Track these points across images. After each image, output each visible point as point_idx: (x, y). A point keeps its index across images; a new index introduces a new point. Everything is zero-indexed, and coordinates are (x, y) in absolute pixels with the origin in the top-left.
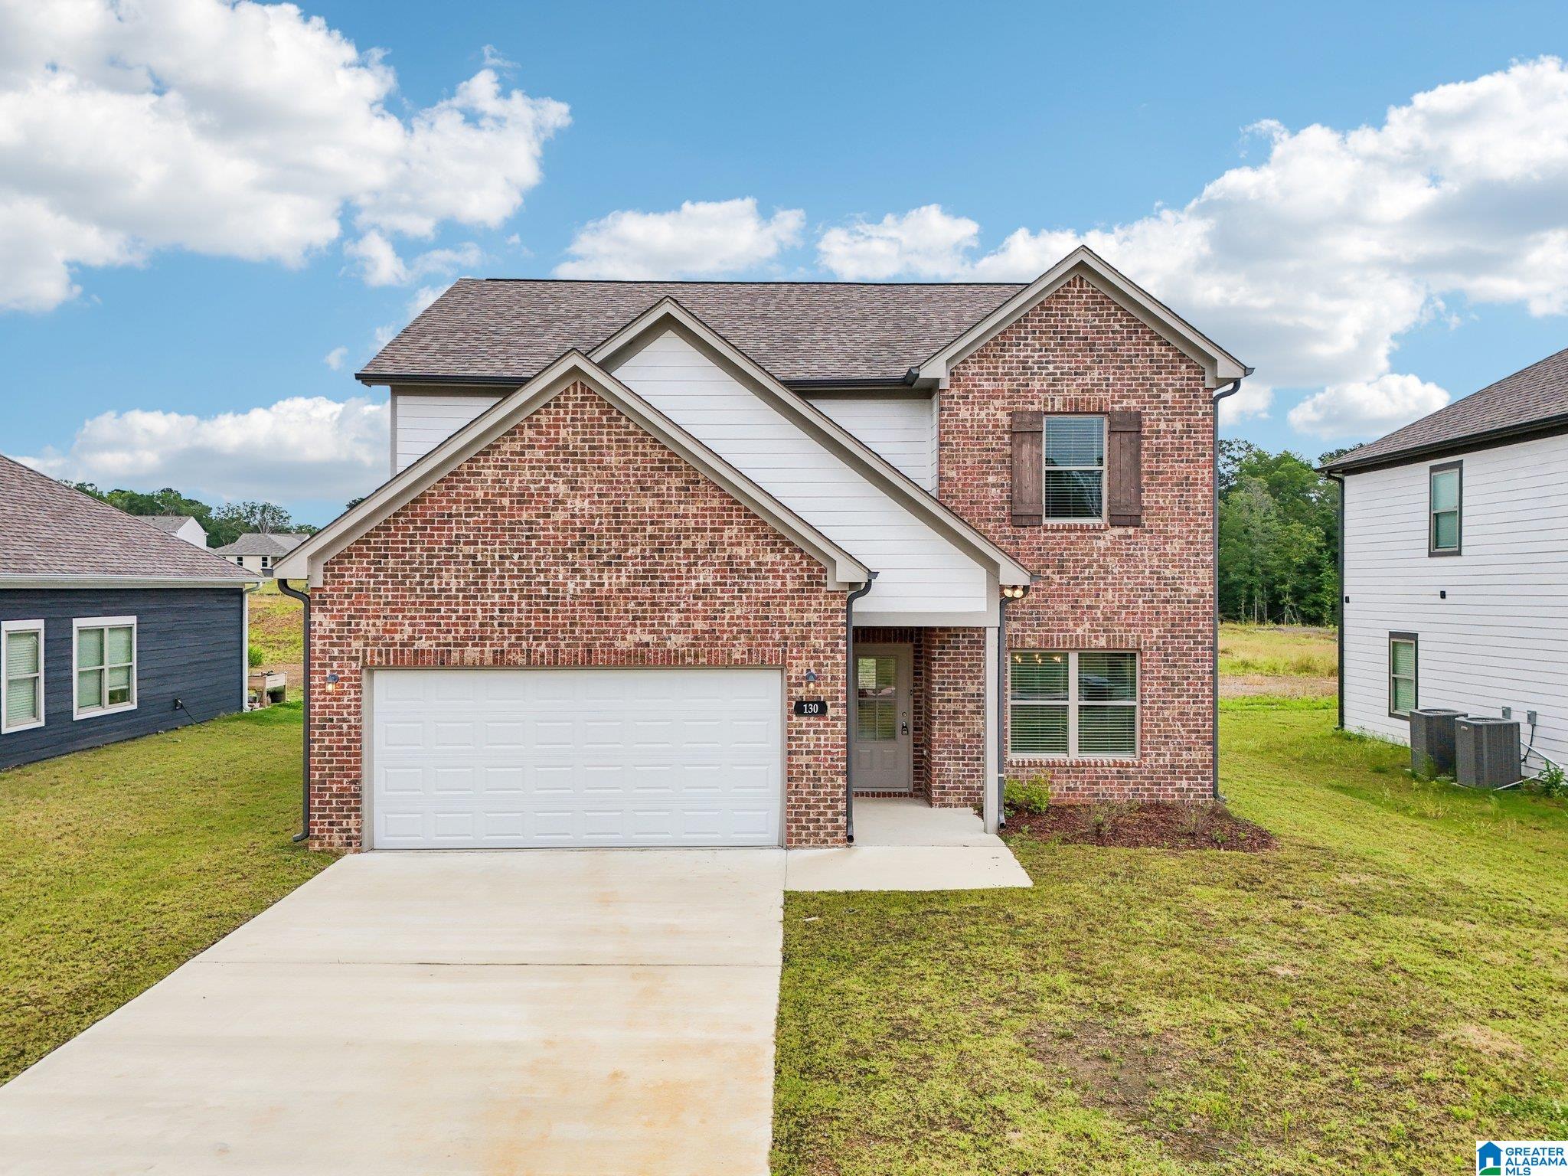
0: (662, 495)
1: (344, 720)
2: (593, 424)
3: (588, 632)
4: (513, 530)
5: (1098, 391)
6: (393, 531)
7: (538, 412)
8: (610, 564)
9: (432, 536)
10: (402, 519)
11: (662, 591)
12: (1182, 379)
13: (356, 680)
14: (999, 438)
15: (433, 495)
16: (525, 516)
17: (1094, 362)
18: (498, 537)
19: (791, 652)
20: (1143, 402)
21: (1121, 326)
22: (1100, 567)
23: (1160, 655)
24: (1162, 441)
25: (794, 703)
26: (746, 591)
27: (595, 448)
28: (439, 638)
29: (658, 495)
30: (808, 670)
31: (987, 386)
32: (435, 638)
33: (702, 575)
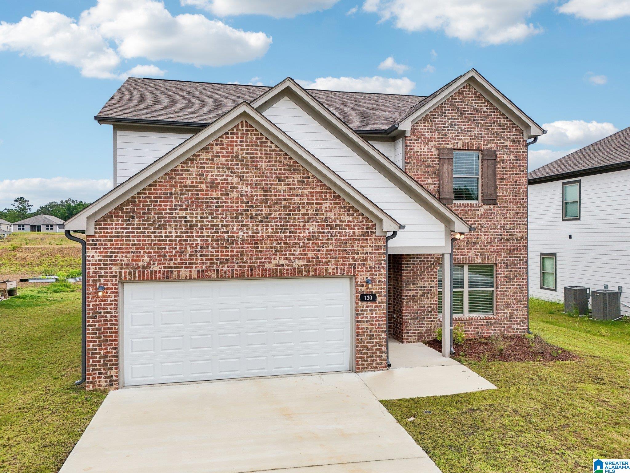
0: (290, 184)
1: (108, 313)
2: (252, 144)
3: (251, 259)
4: (208, 202)
5: (478, 139)
6: (137, 202)
7: (221, 137)
8: (262, 222)
9: (161, 205)
10: (142, 195)
11: (291, 236)
12: (514, 135)
13: (115, 289)
14: (433, 161)
15: (161, 182)
16: (214, 195)
17: (475, 125)
18: (199, 206)
19: (358, 268)
20: (497, 146)
21: (487, 109)
22: (479, 224)
23: (505, 265)
24: (505, 164)
25: (360, 295)
26: (334, 236)
27: (253, 158)
28: (165, 264)
29: (288, 185)
30: (367, 278)
31: (427, 135)
32: (163, 264)
33: (311, 228)
